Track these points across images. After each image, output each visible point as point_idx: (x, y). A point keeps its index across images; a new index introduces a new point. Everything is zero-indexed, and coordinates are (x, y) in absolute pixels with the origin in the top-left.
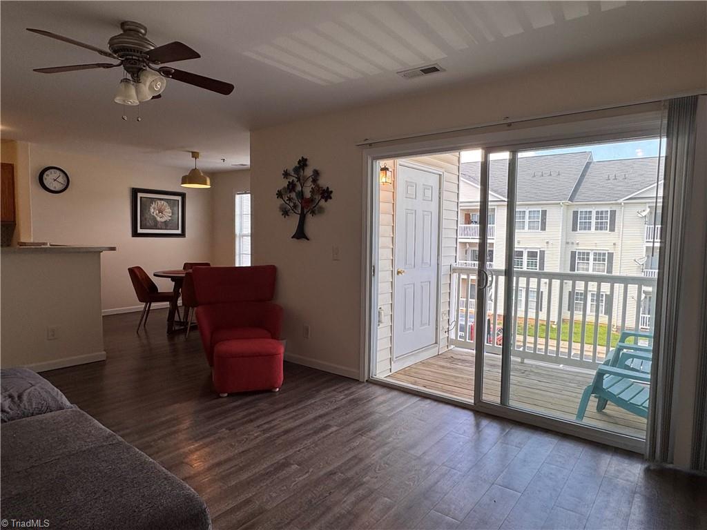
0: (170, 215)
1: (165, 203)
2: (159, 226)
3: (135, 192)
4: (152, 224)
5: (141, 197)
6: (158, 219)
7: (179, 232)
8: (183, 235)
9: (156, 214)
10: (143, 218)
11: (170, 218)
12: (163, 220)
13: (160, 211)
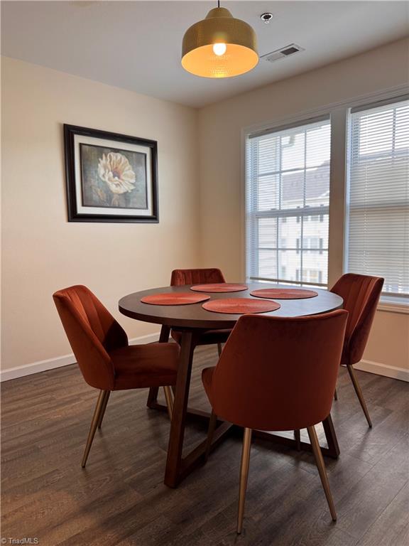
0: (133, 181)
1: (124, 159)
2: (115, 201)
3: (69, 132)
4: (103, 196)
5: (81, 145)
6: (113, 188)
7: (149, 213)
8: (154, 218)
9: (109, 179)
10: (86, 186)
11: (132, 187)
12: (121, 190)
13: (117, 174)
